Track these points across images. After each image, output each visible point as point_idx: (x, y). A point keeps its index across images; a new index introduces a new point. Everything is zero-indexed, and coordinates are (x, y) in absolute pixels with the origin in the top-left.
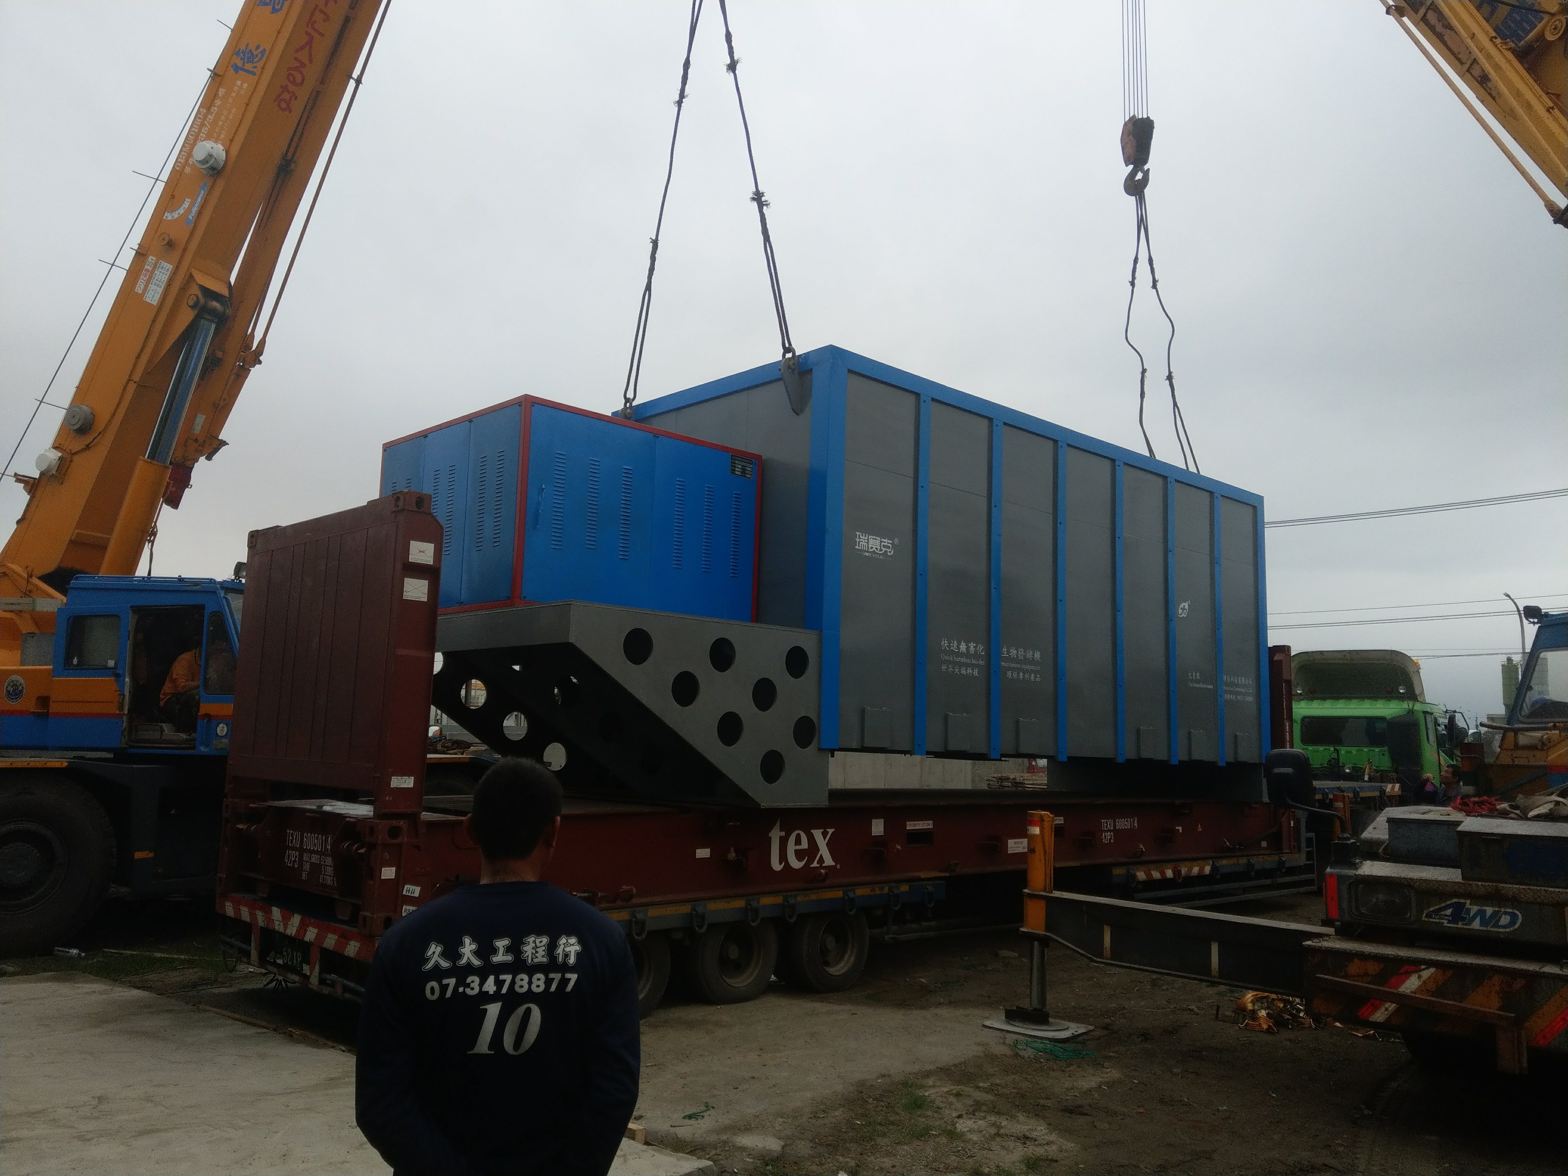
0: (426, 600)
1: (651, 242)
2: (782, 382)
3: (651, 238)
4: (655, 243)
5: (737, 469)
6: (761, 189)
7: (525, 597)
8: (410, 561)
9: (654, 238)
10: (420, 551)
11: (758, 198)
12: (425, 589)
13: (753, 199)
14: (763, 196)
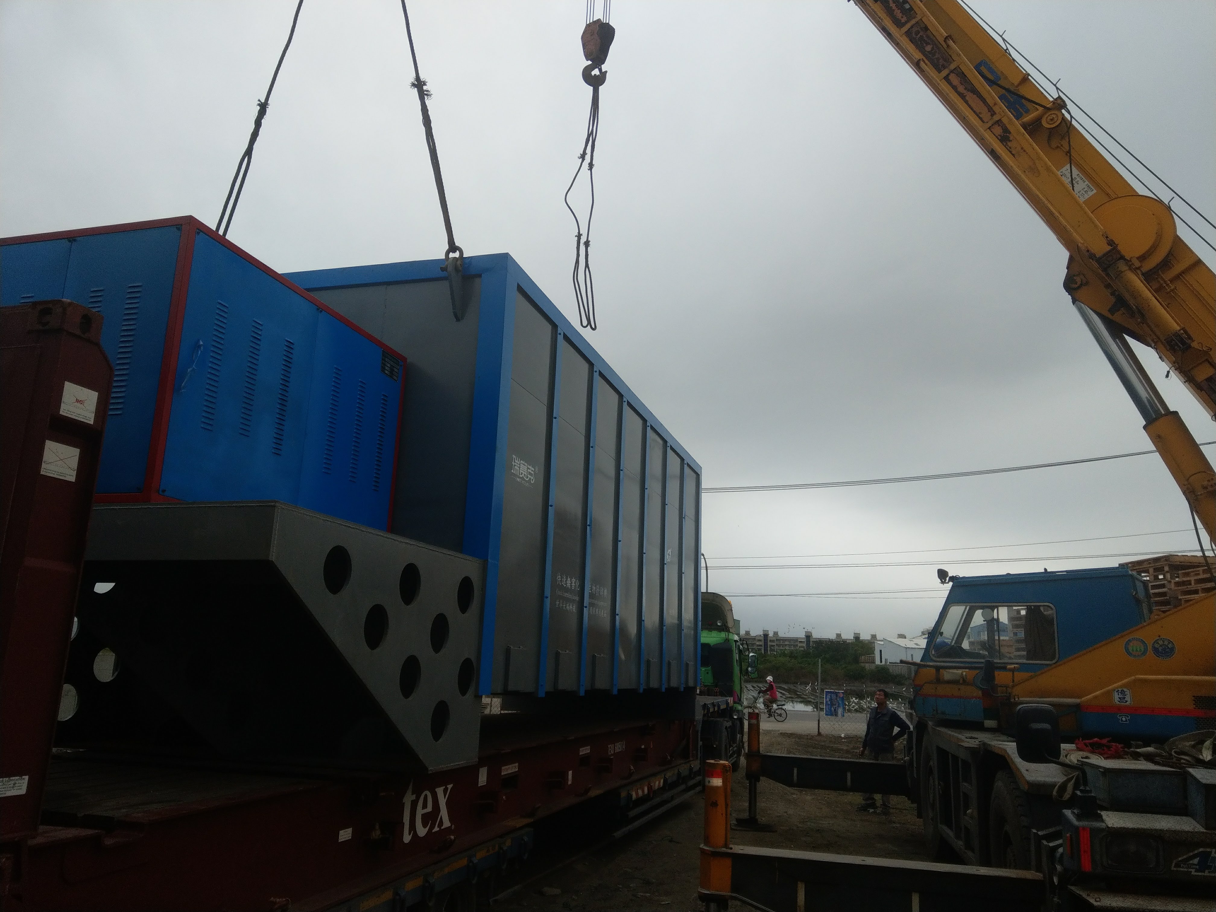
0: (72, 479)
1: (259, 105)
2: (446, 284)
3: (259, 100)
4: (263, 107)
5: (386, 368)
6: (422, 77)
7: (164, 491)
8: (61, 413)
9: (263, 101)
10: (77, 401)
11: (419, 84)
12: (74, 463)
13: (413, 85)
14: (425, 84)
